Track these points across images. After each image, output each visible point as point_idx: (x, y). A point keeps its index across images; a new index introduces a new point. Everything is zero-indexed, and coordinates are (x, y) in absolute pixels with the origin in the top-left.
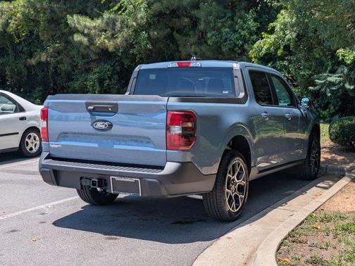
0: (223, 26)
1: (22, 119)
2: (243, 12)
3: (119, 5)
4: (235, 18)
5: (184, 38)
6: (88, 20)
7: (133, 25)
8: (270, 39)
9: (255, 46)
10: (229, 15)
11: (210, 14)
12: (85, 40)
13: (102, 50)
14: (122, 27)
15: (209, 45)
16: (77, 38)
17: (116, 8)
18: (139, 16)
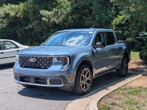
0: (102, 13)
1: (18, 51)
2: (110, 7)
3: (60, 5)
4: (107, 10)
5: (86, 18)
6: (48, 12)
7: (65, 13)
8: (120, 18)
9: (114, 20)
10: (104, 8)
11: (97, 8)
12: (47, 20)
13: (54, 23)
14: (61, 14)
15: (97, 20)
16: (43, 19)
17: (59, 7)
18: (68, 9)
